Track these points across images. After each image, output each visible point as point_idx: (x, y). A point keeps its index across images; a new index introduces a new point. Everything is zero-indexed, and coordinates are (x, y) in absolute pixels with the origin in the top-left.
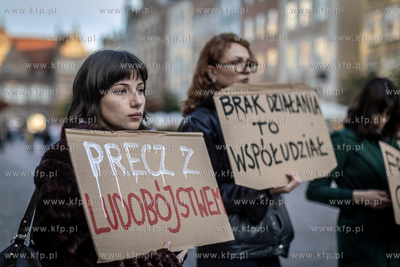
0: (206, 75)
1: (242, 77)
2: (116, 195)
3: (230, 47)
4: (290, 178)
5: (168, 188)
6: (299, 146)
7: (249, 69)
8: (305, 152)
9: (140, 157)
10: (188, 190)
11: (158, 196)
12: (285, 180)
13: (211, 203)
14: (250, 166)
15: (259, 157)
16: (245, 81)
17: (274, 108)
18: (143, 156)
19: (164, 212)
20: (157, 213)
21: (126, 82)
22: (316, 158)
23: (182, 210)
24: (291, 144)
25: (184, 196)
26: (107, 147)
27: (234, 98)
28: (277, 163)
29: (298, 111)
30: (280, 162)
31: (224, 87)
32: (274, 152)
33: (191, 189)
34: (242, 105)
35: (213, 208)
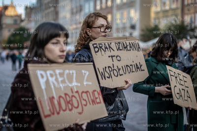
0: (86, 33)
1: (104, 34)
2: (53, 98)
3: (98, 19)
4: (127, 82)
5: (77, 92)
6: (131, 67)
7: (107, 30)
8: (134, 70)
9: (63, 77)
10: (86, 92)
11: (73, 96)
12: (125, 83)
13: (97, 98)
14: (107, 77)
15: (112, 73)
16: (105, 36)
17: (118, 49)
18: (65, 76)
19: (76, 104)
20: (72, 105)
21: (58, 39)
22: (139, 72)
23: (84, 103)
24: (127, 66)
25: (84, 96)
26: (48, 73)
27: (99, 44)
28: (120, 75)
29: (130, 50)
30: (122, 75)
31: (95, 39)
32: (119, 70)
33: (88, 92)
34: (103, 48)
35: (98, 100)
